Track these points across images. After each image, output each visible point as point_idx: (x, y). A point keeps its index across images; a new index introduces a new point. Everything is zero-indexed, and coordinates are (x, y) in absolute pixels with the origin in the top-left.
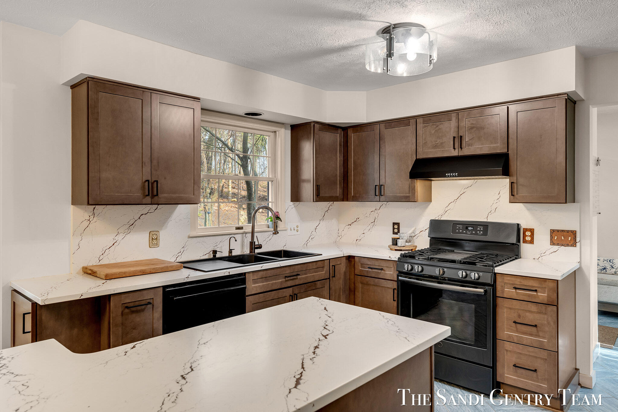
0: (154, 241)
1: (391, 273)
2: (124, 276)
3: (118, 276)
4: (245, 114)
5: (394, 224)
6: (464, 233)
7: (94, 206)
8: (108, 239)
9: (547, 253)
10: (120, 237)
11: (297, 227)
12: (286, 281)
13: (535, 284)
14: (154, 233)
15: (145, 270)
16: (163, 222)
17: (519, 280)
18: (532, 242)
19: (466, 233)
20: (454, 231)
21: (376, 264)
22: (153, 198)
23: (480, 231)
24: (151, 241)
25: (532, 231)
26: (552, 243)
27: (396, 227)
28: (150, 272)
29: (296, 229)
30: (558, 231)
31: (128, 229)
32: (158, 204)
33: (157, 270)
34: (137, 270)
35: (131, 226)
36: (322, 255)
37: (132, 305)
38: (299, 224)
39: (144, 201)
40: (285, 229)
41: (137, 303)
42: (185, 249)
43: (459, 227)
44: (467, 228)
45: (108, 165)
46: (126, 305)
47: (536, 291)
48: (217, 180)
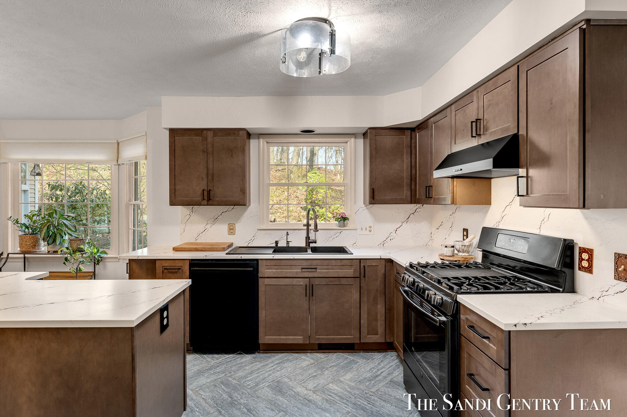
0: (232, 231)
2: (184, 250)
3: (180, 250)
4: (301, 132)
7: (193, 206)
8: (200, 227)
10: (208, 226)
11: (370, 227)
12: (302, 272)
14: (231, 225)
15: (198, 248)
16: (238, 218)
22: (209, 201)
24: (229, 230)
28: (201, 250)
29: (368, 229)
31: (214, 221)
32: (235, 205)
33: (206, 249)
34: (193, 248)
35: (215, 220)
36: (353, 254)
37: (169, 268)
38: (372, 225)
39: (202, 203)
40: (355, 228)
41: (172, 268)
42: (255, 238)
45: (180, 181)
46: (165, 267)
48: (286, 187)
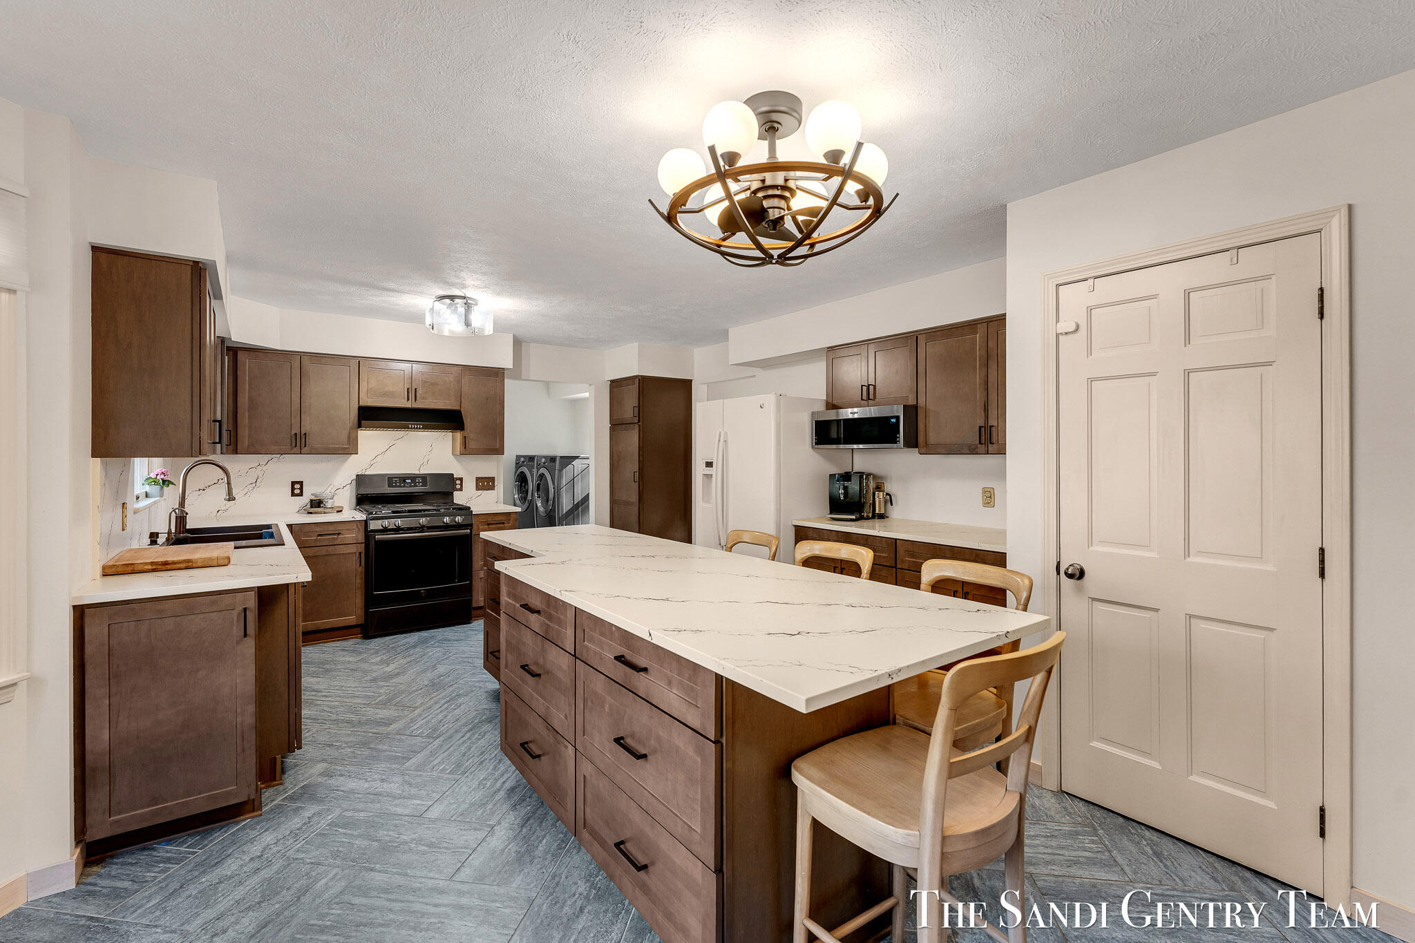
1: (356, 535)
5: (293, 483)
6: (402, 487)
9: (473, 498)
13: (500, 518)
17: (491, 517)
18: (461, 489)
19: (404, 486)
20: (390, 485)
21: (331, 529)
23: (419, 482)
25: (461, 479)
26: (478, 488)
27: (297, 486)
30: (482, 478)
43: (396, 481)
44: (404, 481)
47: (503, 523)
